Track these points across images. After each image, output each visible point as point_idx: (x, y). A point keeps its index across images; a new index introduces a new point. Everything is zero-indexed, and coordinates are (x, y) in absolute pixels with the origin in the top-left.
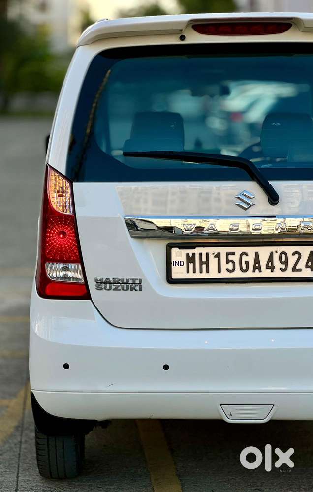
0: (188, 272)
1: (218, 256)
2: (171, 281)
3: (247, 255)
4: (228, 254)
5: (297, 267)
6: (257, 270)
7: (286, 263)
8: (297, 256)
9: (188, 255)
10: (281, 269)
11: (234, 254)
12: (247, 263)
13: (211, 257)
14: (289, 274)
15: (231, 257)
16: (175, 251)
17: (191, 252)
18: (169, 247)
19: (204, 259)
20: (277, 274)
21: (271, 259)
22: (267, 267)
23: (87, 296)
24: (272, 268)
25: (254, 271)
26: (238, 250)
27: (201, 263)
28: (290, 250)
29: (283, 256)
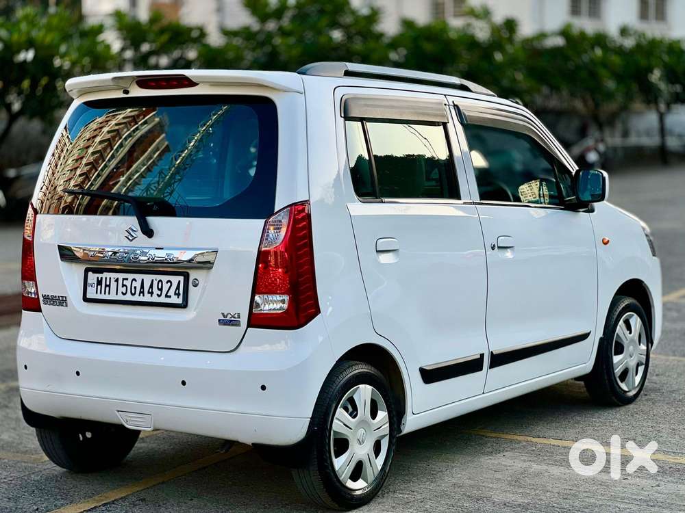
0: (97, 293)
1: (117, 280)
2: (86, 299)
3: (136, 281)
4: (124, 279)
5: (168, 294)
6: (142, 295)
7: (161, 290)
8: (169, 284)
9: (98, 278)
10: (158, 295)
11: (127, 279)
12: (135, 288)
13: (113, 281)
14: (163, 300)
15: (125, 282)
16: (90, 274)
17: (100, 276)
18: (87, 271)
19: (108, 283)
20: (155, 299)
21: (151, 286)
22: (149, 293)
23: (39, 310)
24: (152, 293)
25: (140, 295)
26: (130, 276)
27: (106, 286)
28: (165, 278)
29: (160, 283)
